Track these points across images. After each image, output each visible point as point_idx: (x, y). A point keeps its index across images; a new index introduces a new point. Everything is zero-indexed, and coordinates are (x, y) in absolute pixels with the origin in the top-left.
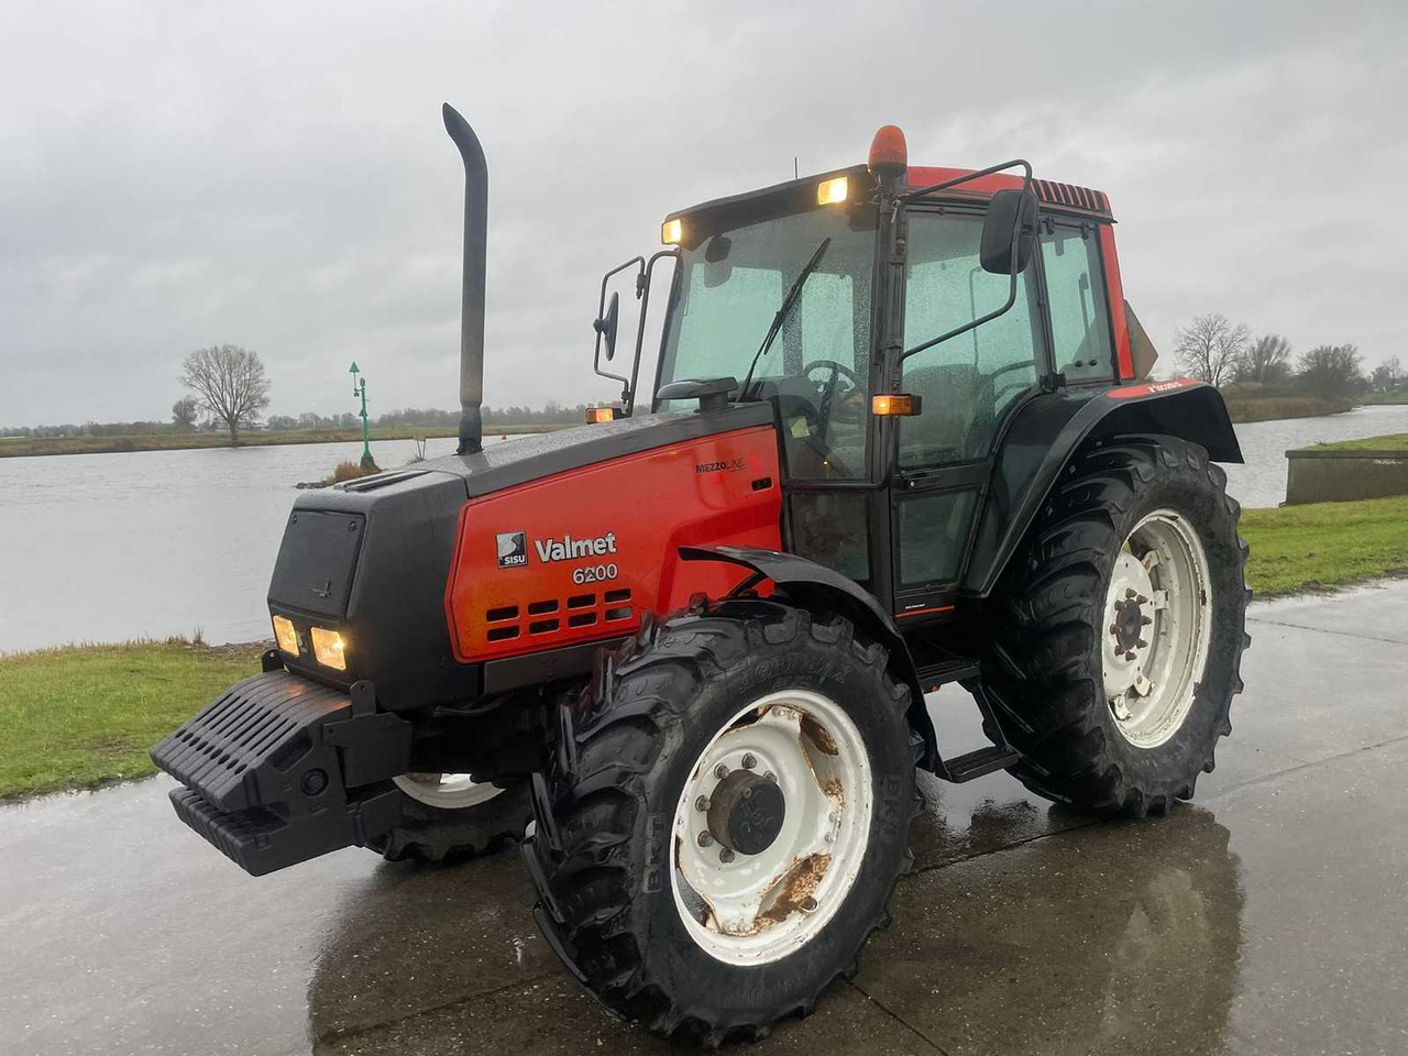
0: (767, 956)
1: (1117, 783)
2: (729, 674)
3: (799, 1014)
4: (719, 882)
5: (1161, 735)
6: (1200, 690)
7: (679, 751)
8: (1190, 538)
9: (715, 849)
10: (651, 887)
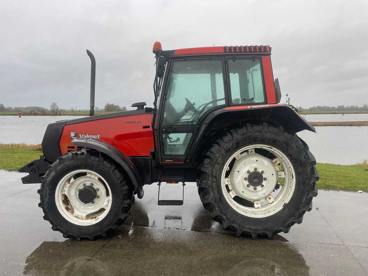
2: (67, 163)
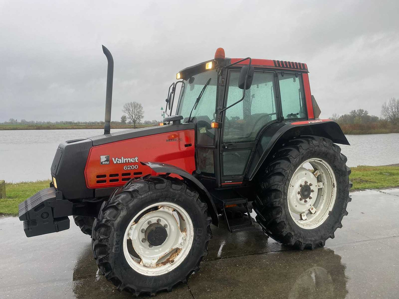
0: (156, 274)
1: (291, 238)
2: (143, 196)
3: (165, 291)
4: (147, 252)
5: (314, 226)
6: (330, 213)
7: (125, 216)
8: (327, 167)
9: (147, 243)
10: (115, 251)
